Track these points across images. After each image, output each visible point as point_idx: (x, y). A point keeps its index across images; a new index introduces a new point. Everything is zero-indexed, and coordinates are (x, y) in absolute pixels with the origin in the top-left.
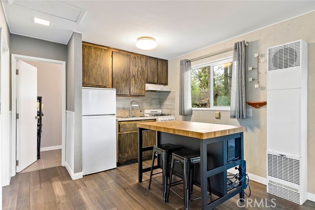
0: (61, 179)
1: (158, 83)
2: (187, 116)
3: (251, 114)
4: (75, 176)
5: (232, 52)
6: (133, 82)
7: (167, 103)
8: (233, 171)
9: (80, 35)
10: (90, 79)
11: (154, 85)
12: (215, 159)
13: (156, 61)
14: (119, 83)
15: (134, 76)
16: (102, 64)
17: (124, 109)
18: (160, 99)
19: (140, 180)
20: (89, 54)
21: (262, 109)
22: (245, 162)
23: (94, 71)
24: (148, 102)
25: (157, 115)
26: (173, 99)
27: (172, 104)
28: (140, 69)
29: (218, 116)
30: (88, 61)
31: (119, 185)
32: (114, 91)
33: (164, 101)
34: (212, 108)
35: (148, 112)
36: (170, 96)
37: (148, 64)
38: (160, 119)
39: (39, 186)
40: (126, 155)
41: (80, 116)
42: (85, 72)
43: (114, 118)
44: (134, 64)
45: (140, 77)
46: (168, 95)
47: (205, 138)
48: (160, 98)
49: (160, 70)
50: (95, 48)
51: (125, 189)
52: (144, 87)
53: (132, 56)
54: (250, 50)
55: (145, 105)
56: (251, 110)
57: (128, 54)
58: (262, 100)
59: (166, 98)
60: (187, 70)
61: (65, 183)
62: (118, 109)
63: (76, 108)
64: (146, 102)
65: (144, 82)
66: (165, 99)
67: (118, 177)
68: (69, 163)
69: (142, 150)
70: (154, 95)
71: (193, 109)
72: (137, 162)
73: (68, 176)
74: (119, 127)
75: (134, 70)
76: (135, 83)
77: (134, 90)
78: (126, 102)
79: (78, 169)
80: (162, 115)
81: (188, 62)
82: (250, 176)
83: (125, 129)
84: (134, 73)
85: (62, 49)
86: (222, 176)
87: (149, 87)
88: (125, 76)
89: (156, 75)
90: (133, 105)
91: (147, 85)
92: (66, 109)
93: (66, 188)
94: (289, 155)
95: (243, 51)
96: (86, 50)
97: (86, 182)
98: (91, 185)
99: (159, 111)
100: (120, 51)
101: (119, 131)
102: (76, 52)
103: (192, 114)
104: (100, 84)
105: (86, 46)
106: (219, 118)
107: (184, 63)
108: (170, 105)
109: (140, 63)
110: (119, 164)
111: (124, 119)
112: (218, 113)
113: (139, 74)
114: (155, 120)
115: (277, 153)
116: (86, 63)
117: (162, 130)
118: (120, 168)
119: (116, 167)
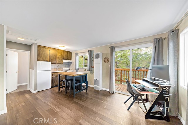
1: (68, 59)
3: (92, 70)
4: (34, 92)
5: (88, 52)
6: (58, 59)
7: (71, 66)
8: (84, 84)
9: (37, 44)
10: (41, 58)
11: (66, 60)
12: (78, 81)
13: (67, 52)
14: (53, 60)
15: (58, 57)
16: (46, 53)
17: (55, 68)
19: (59, 90)
22: (87, 82)
23: (42, 55)
25: (67, 70)
26: (73, 65)
28: (61, 55)
30: (40, 52)
32: (50, 62)
35: (64, 69)
36: (72, 64)
39: (19, 96)
40: (55, 84)
41: (36, 71)
42: (38, 56)
43: (50, 72)
45: (61, 57)
47: (74, 76)
48: (69, 64)
49: (68, 55)
50: (43, 47)
51: (53, 93)
53: (58, 50)
54: (92, 53)
55: (63, 67)
56: (92, 68)
60: (77, 56)
61: (30, 94)
62: (52, 68)
63: (35, 68)
65: (62, 59)
67: (51, 91)
68: (31, 88)
69: (60, 81)
73: (31, 92)
74: (52, 75)
75: (58, 55)
76: (59, 60)
77: (58, 62)
78: (55, 66)
79: (36, 89)
80: (69, 70)
81: (78, 53)
82: (89, 85)
83: (55, 75)
85: (28, 47)
86: (80, 85)
87: (64, 61)
88: (55, 57)
89: (67, 57)
90: (58, 67)
91: (63, 60)
92: (30, 69)
94: (98, 79)
95: (91, 52)
96: (39, 48)
98: (41, 94)
99: (69, 69)
100: (53, 49)
102: (34, 49)
104: (45, 60)
105: (39, 47)
106: (85, 71)
107: (76, 54)
109: (60, 53)
110: (52, 87)
111: (54, 72)
112: (85, 69)
114: (66, 72)
115: (96, 79)
116: (39, 53)
117: (67, 75)
118: (52, 88)
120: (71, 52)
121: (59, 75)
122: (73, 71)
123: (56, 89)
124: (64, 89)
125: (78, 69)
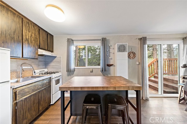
2: (70, 72)
7: (52, 64)
11: (45, 51)
15: (27, 40)
18: (45, 61)
21: (111, 67)
24: (36, 64)
27: (58, 65)
28: (33, 35)
33: (50, 63)
34: (87, 67)
37: (41, 33)
44: (27, 29)
45: (34, 42)
46: (54, 59)
52: (37, 51)
53: (24, 19)
58: (111, 63)
59: (52, 61)
60: (72, 45)
64: (34, 64)
70: (41, 58)
71: (75, 67)
74: (15, 95)
75: (27, 34)
77: (27, 53)
83: (24, 94)
84: (27, 37)
90: (23, 67)
91: (40, 50)
99: (46, 70)
101: (15, 99)
107: (70, 41)
108: (56, 65)
113: (32, 39)
114: (50, 78)
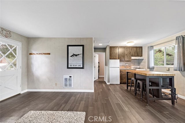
0: (104, 83)
1: (137, 56)
2: (151, 69)
4: (108, 84)
6: (126, 56)
7: (142, 63)
8: (167, 91)
9: (109, 45)
10: (112, 57)
11: (135, 57)
12: (154, 83)
13: (136, 48)
14: (121, 58)
15: (126, 55)
16: (115, 52)
17: (123, 66)
19: (127, 88)
20: (111, 50)
22: (175, 89)
23: (113, 54)
25: (137, 68)
26: (145, 62)
27: (144, 64)
28: (129, 52)
29: (168, 70)
31: (120, 88)
32: (119, 60)
34: (165, 66)
35: (133, 67)
37: (133, 49)
38: (138, 70)
40: (123, 81)
42: (110, 55)
43: (119, 68)
45: (129, 54)
47: (147, 75)
48: (139, 62)
49: (138, 51)
50: (113, 48)
51: (122, 89)
57: (124, 47)
62: (120, 66)
63: (108, 65)
64: (132, 64)
65: (130, 56)
66: (141, 62)
67: (120, 86)
68: (106, 80)
69: (128, 79)
70: (136, 61)
71: (155, 66)
72: (126, 84)
73: (106, 83)
74: (121, 71)
75: (126, 52)
76: (127, 57)
77: (126, 59)
78: (123, 63)
79: (109, 82)
80: (139, 68)
81: (152, 47)
83: (123, 72)
85: (104, 49)
86: (158, 90)
87: (133, 58)
88: (123, 55)
89: (136, 53)
90: (126, 65)
92: (105, 66)
93: (106, 85)
97: (111, 86)
98: (112, 86)
99: (139, 67)
100: (121, 47)
101: (121, 73)
102: (108, 50)
103: (154, 68)
104: (115, 58)
105: (111, 48)
107: (149, 47)
109: (128, 50)
111: (122, 69)
112: (168, 68)
114: (135, 70)
117: (137, 73)
118: (121, 84)
119: (119, 84)
120: (141, 47)
121: (127, 72)
122: (144, 69)
123: (125, 86)
124: (133, 88)
125: (153, 68)
